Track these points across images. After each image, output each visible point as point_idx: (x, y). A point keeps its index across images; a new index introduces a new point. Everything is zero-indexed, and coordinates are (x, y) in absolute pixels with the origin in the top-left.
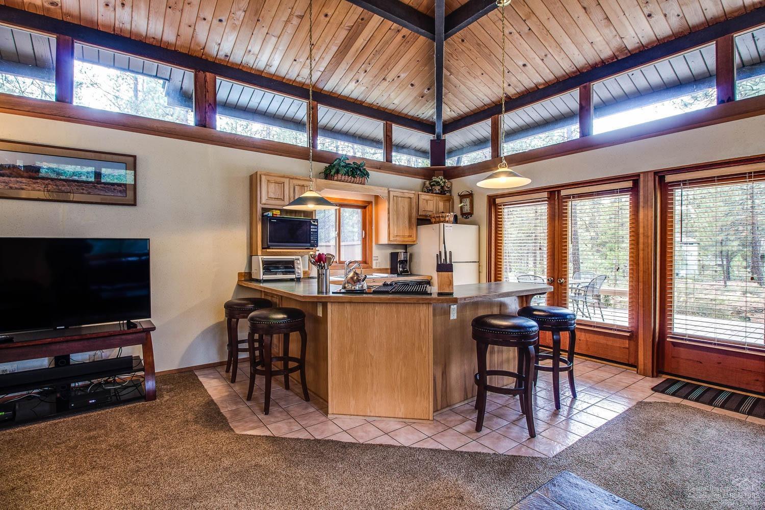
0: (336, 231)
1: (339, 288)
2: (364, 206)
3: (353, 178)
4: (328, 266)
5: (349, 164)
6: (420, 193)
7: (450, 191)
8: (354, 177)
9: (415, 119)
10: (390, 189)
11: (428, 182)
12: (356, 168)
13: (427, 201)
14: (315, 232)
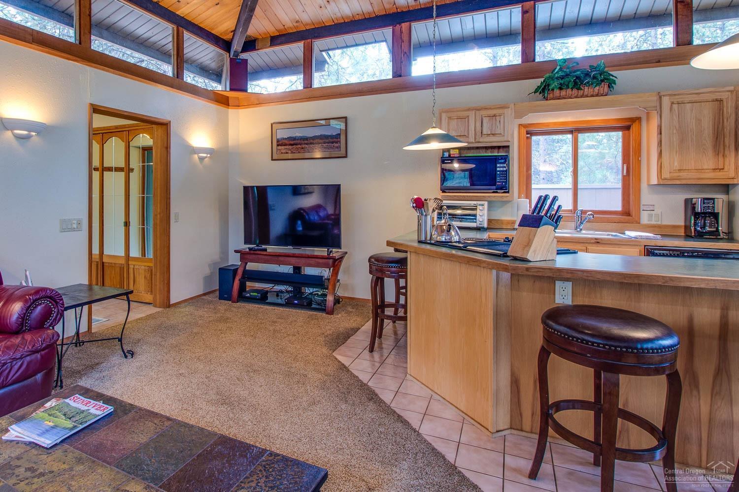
2: (627, 126)
10: (662, 94)
14: (504, 171)
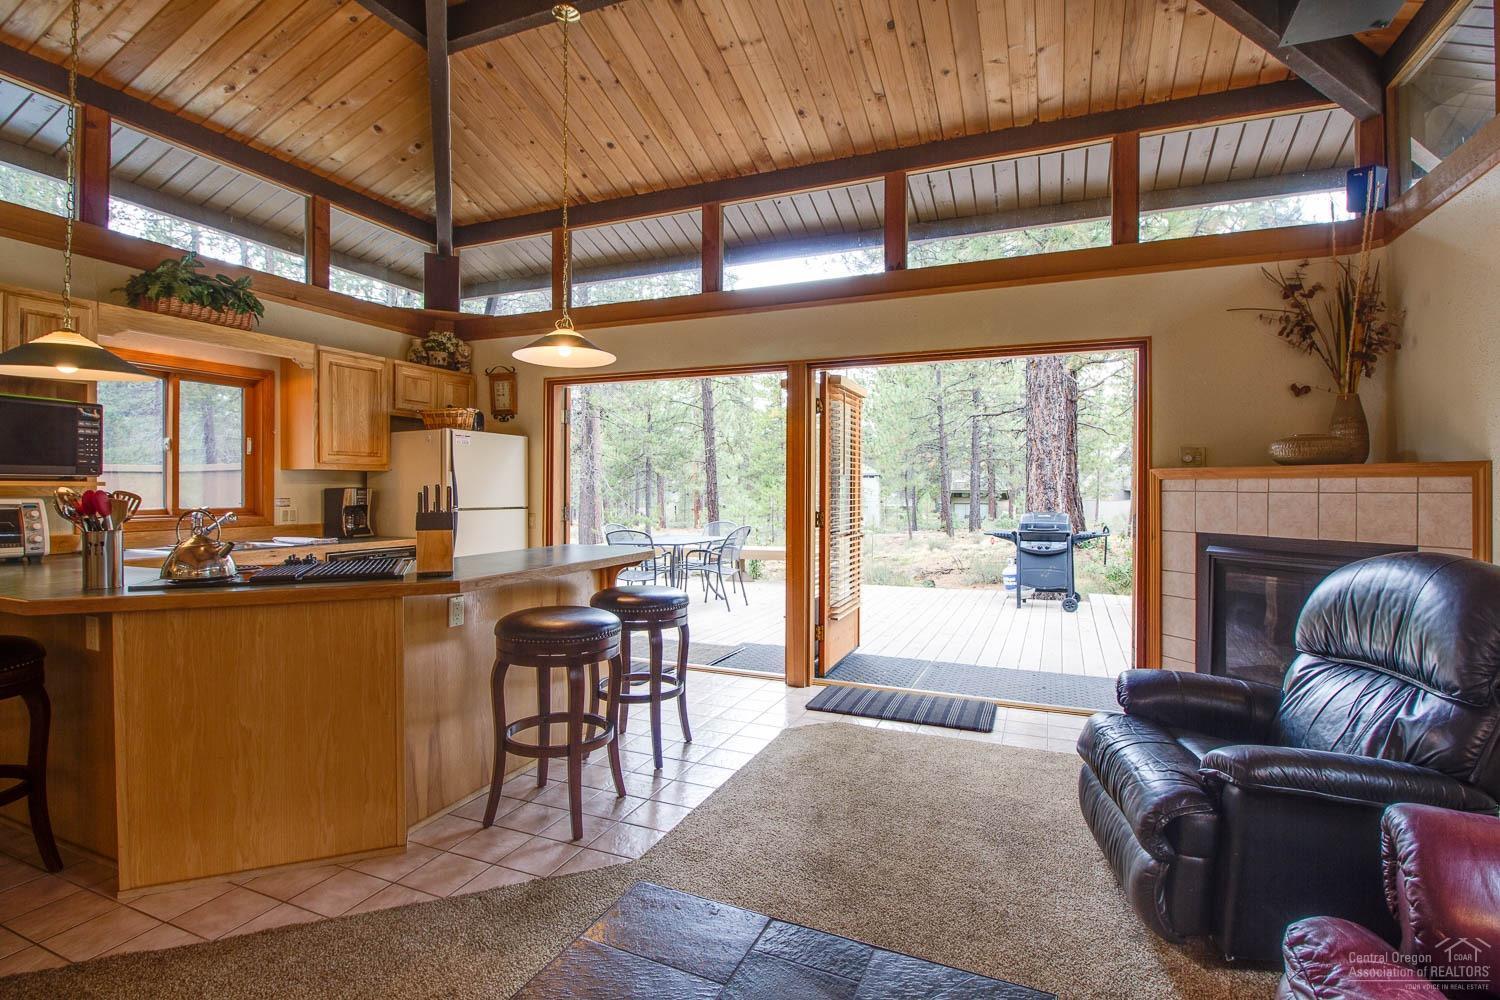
0: (165, 435)
1: (152, 576)
2: (250, 381)
3: (214, 312)
4: (116, 524)
5: (205, 278)
6: (397, 362)
7: (469, 365)
8: (220, 310)
9: (389, 204)
10: (322, 347)
11: (418, 341)
12: (225, 290)
13: (415, 380)
14: (94, 436)
